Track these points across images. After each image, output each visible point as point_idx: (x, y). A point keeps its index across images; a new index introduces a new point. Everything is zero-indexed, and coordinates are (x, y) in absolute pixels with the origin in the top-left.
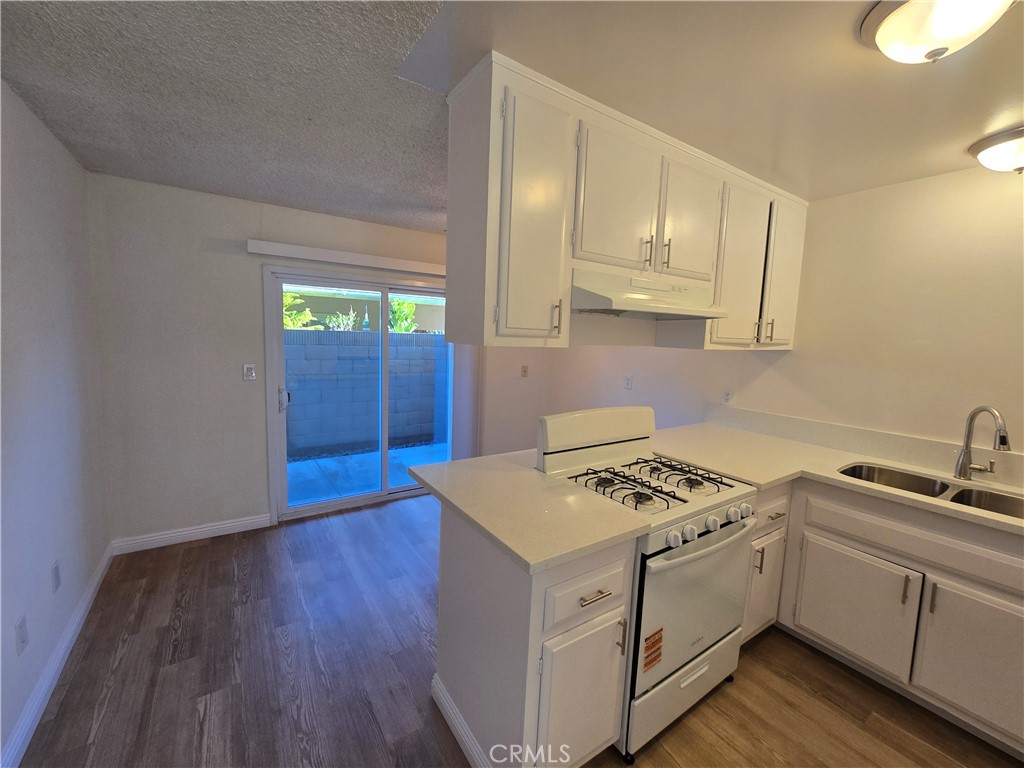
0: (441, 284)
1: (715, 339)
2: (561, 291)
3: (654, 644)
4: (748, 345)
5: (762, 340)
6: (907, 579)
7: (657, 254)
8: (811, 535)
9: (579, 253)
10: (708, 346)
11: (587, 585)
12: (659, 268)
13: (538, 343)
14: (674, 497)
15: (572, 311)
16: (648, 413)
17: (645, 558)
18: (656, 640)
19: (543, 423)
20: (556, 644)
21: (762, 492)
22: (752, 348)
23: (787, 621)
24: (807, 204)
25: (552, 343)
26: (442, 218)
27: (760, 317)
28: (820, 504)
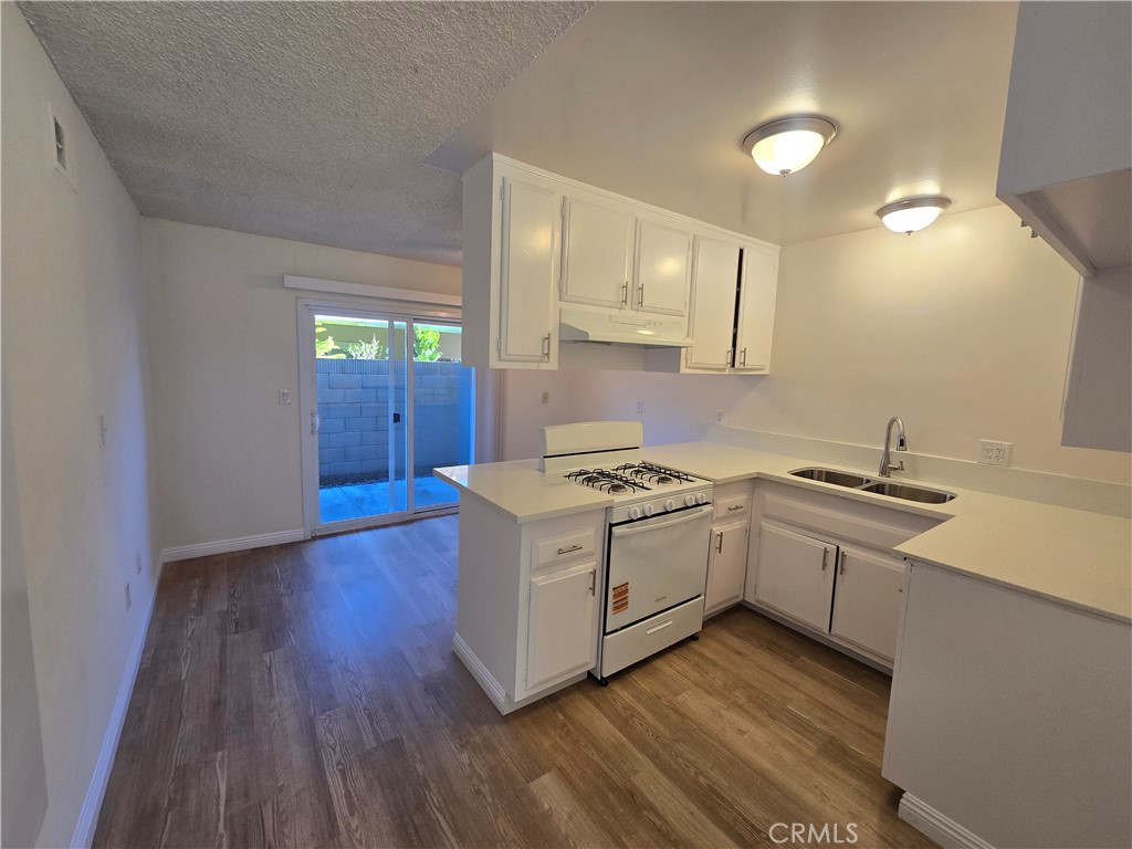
0: (458, 314)
1: (689, 364)
2: (551, 327)
3: (620, 594)
4: (724, 370)
5: (737, 365)
6: (826, 551)
7: (632, 295)
8: (769, 526)
9: (564, 297)
10: (683, 370)
11: (566, 540)
12: (635, 307)
13: (533, 366)
14: (643, 487)
15: (560, 341)
16: (638, 427)
17: (611, 526)
18: (622, 591)
19: (543, 432)
20: (540, 580)
21: (720, 486)
22: (727, 372)
24: (779, 248)
25: (544, 366)
26: (459, 255)
27: (734, 345)
28: (772, 499)
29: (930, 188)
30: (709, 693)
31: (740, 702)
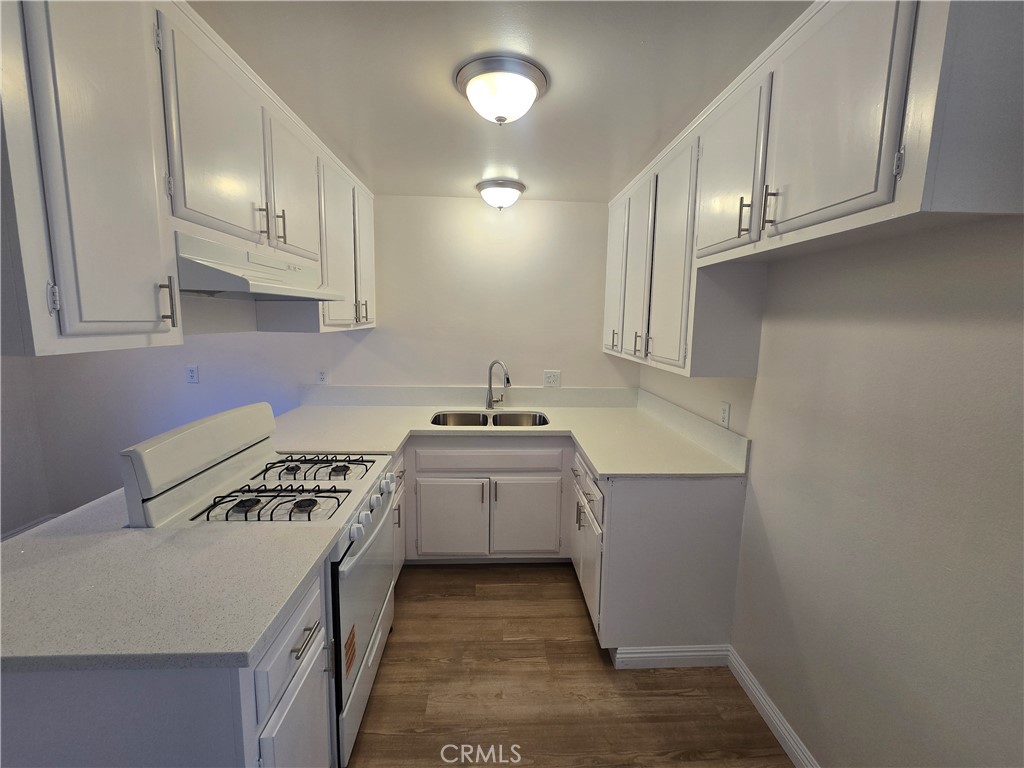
1: (326, 320)
3: (350, 645)
4: (349, 325)
5: (360, 320)
6: (482, 486)
8: (421, 480)
9: (182, 210)
10: (323, 329)
12: (274, 242)
14: (338, 491)
16: (265, 409)
17: (336, 566)
18: (352, 639)
19: (135, 455)
21: (395, 458)
22: (352, 328)
23: (413, 556)
24: (373, 196)
25: (164, 340)
27: (356, 298)
28: (425, 452)
29: (512, 174)
30: (447, 681)
31: (474, 666)
